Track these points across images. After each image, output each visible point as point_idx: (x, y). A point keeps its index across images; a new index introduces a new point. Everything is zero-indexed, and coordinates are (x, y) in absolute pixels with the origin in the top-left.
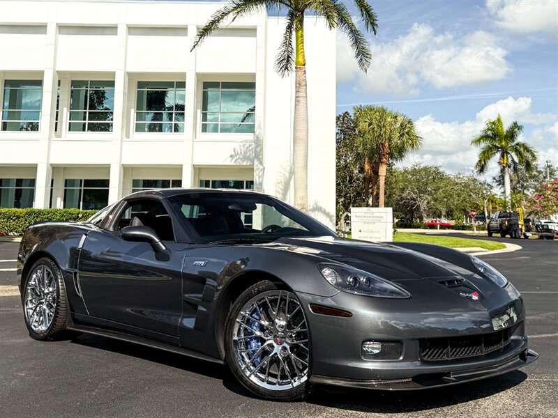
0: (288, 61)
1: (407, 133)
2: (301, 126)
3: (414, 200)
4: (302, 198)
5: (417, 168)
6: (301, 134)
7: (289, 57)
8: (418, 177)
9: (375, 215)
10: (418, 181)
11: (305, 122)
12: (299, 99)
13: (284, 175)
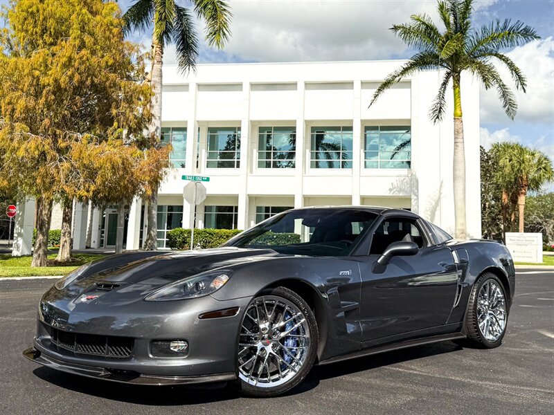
0: (440, 112)
1: (544, 168)
2: (460, 166)
3: (540, 224)
4: (462, 225)
5: (542, 195)
6: (460, 173)
7: (441, 108)
8: (544, 203)
9: (527, 239)
10: (544, 206)
11: (463, 163)
12: (458, 144)
13: (431, 204)
